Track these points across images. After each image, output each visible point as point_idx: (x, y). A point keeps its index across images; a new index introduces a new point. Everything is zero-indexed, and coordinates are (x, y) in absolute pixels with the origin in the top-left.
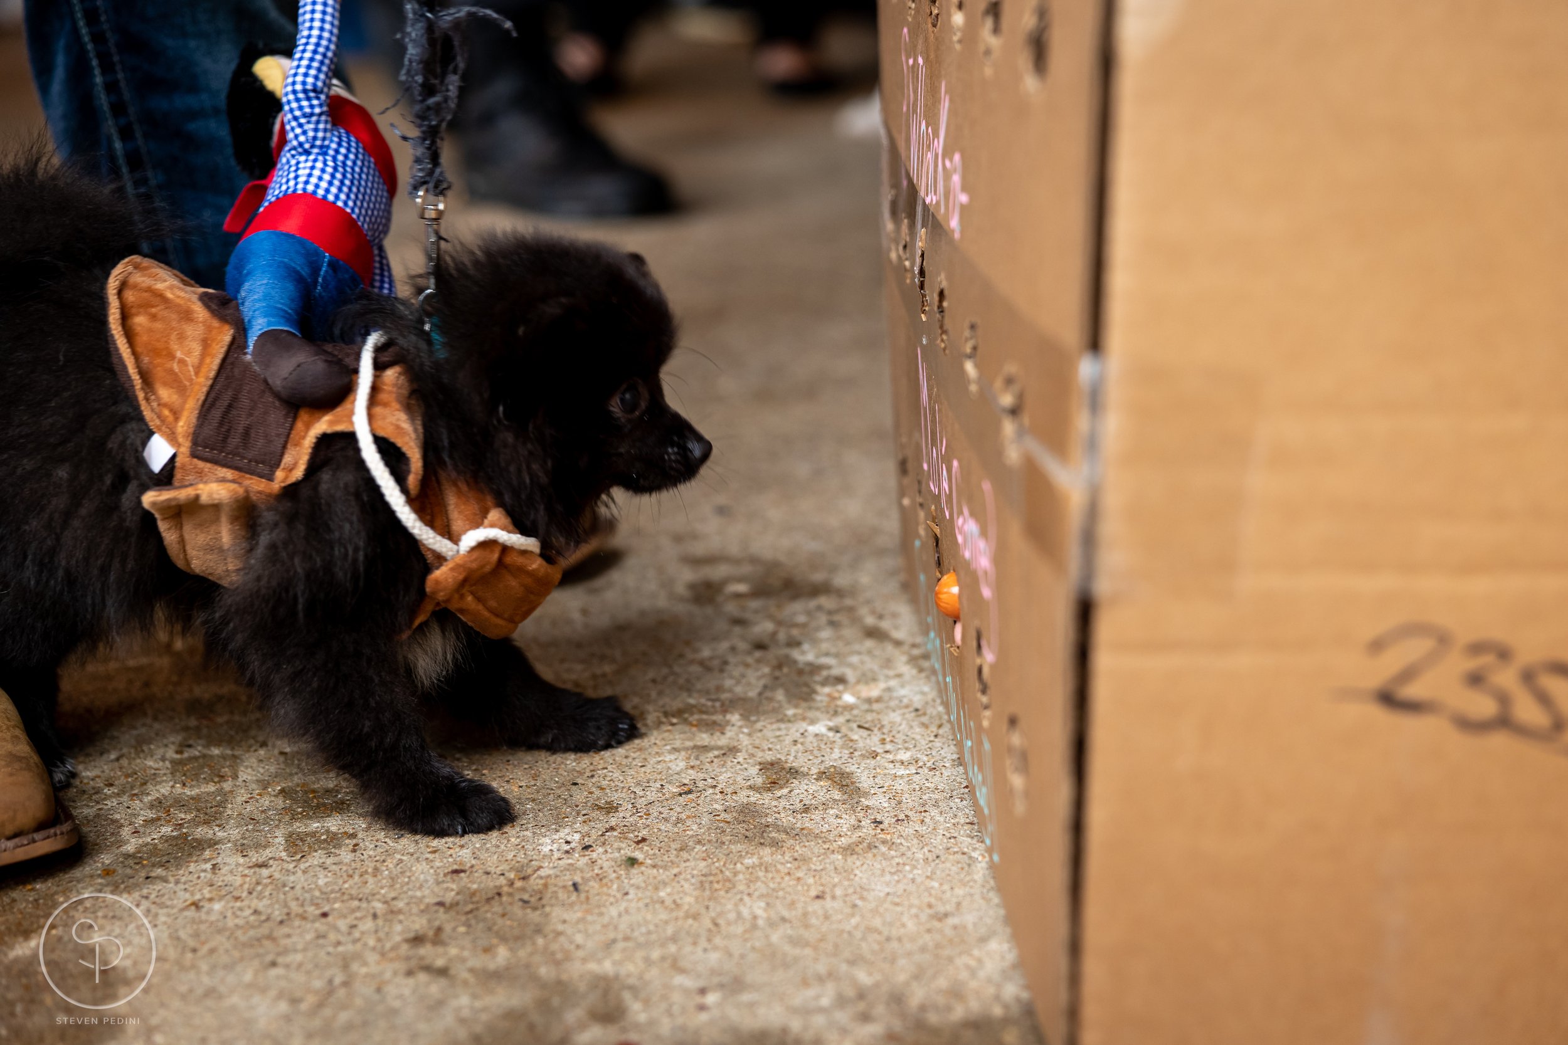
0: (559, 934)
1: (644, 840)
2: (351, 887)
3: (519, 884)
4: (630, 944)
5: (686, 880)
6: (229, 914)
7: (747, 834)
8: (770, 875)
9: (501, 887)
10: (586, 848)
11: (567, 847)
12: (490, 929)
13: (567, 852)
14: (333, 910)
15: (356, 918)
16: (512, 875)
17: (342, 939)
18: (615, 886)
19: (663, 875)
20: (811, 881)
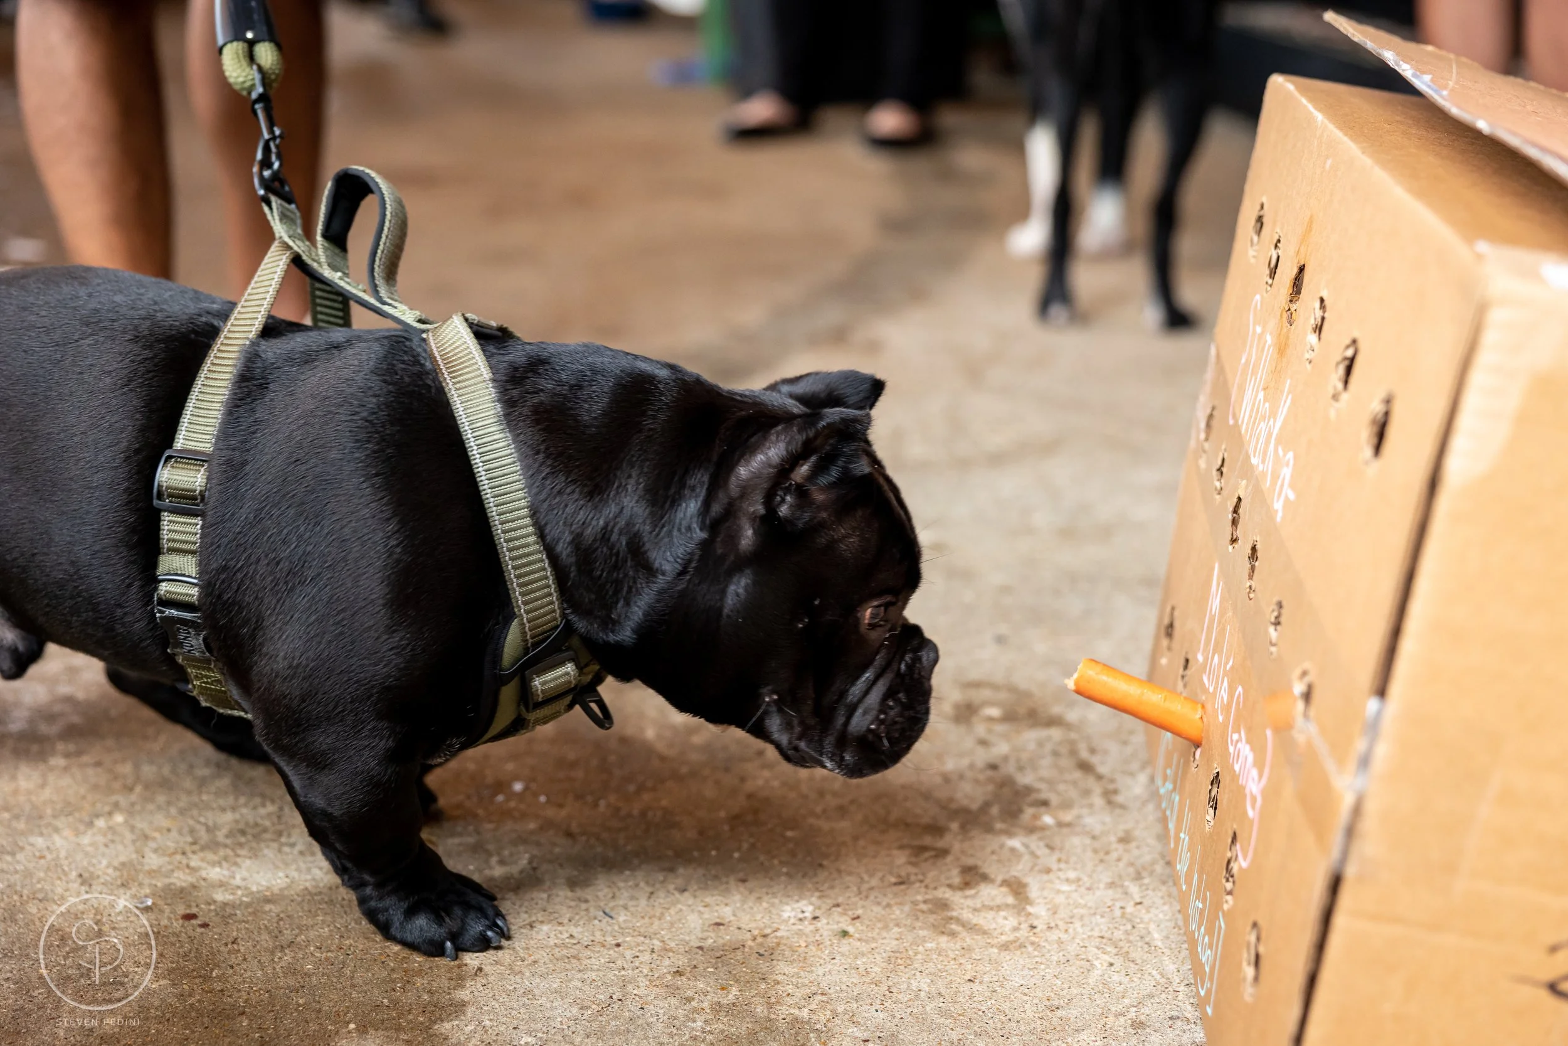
0: (777, 983)
1: (858, 917)
2: (641, 926)
3: (760, 940)
4: (824, 998)
5: (879, 953)
6: (552, 935)
7: (936, 923)
8: (941, 958)
9: (747, 941)
10: (815, 918)
11: (801, 916)
12: (730, 972)
13: (801, 920)
14: (625, 942)
15: (639, 951)
16: (756, 932)
17: (626, 966)
18: (827, 952)
19: (864, 947)
20: (969, 967)
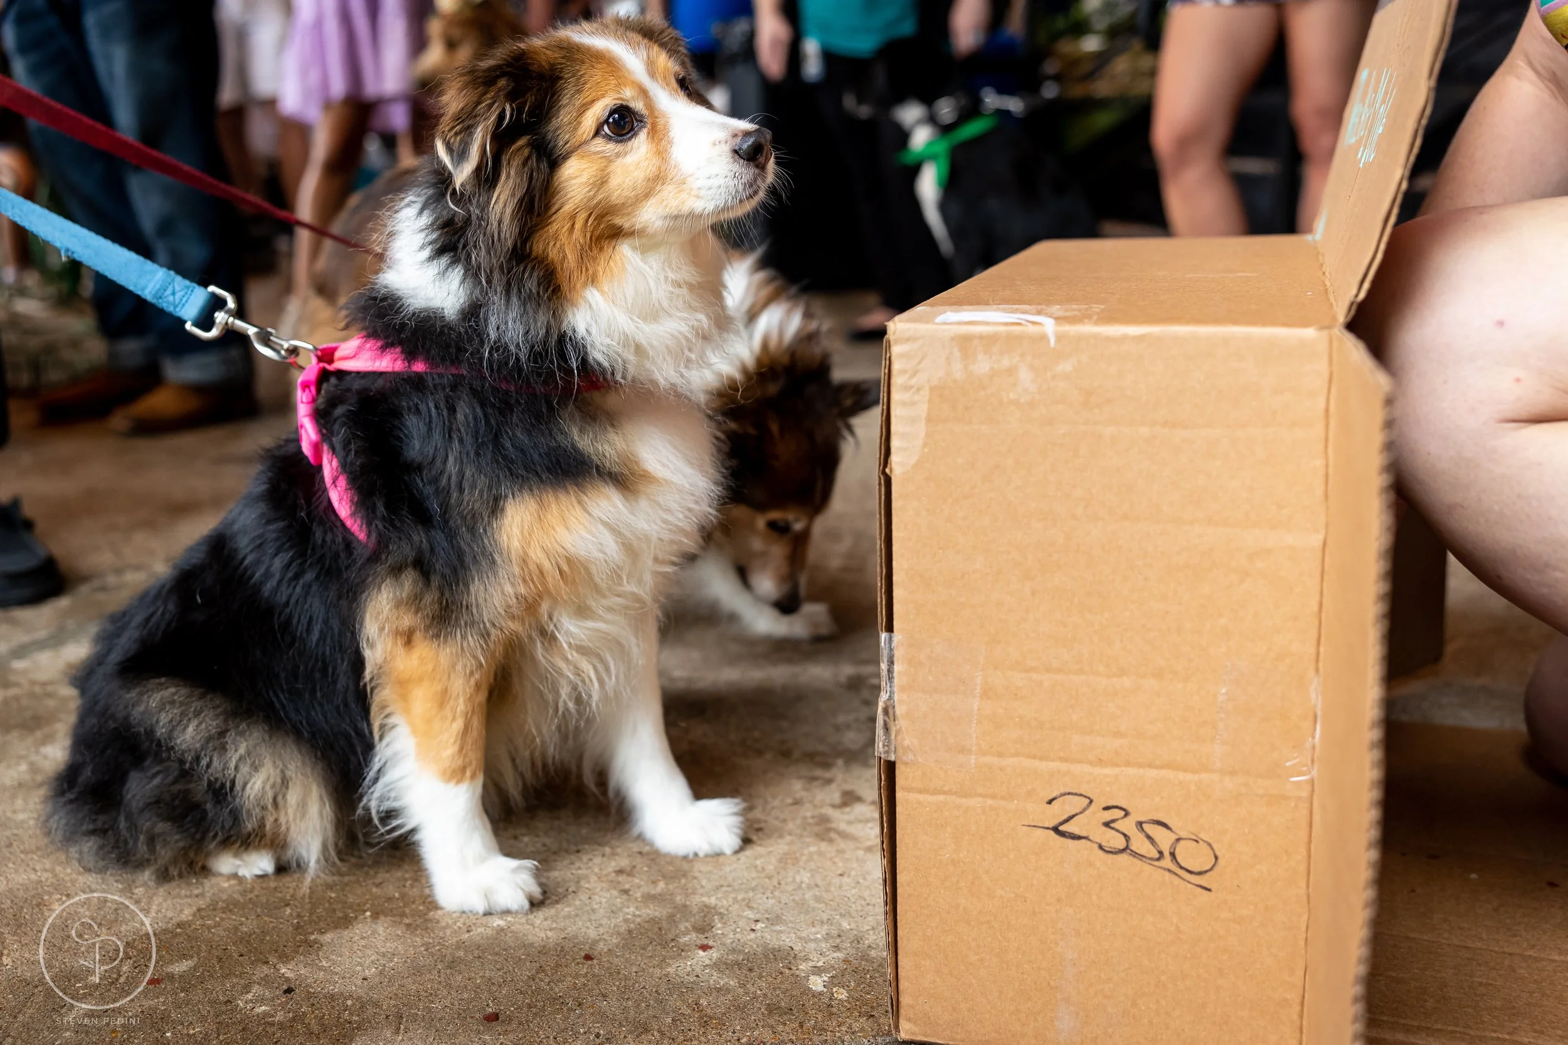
0: (695, 878)
5: (774, 856)
7: (818, 832)
8: (820, 859)
12: (659, 871)
19: (763, 851)
20: (841, 865)
